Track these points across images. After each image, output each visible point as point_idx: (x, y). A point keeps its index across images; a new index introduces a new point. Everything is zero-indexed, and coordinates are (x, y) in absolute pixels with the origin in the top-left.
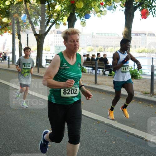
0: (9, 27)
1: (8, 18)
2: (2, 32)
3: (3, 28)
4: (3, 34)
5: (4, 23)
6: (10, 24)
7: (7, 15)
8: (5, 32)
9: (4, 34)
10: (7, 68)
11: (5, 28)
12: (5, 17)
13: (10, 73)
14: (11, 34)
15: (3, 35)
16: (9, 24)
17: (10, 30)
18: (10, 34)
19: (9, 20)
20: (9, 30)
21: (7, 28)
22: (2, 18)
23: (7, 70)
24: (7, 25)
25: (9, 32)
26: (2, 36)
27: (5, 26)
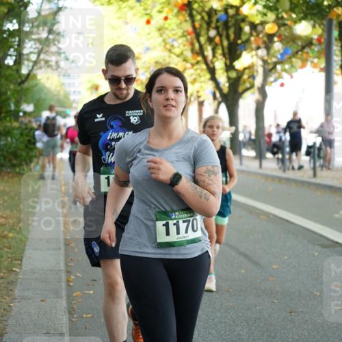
0: (313, 51)
1: (312, 22)
2: (292, 66)
3: (297, 52)
4: (296, 71)
5: (300, 38)
6: (319, 40)
7: (310, 14)
8: (303, 66)
9: (299, 70)
10: (309, 178)
11: (302, 55)
12: (305, 18)
13: (318, 193)
14: (321, 70)
15: (294, 74)
16: (314, 42)
17: (319, 58)
18: (317, 70)
19: (314, 27)
20: (316, 60)
21: (307, 53)
22: (295, 22)
23: (309, 184)
24: (308, 43)
25: (315, 66)
26: (292, 77)
27: (303, 48)
